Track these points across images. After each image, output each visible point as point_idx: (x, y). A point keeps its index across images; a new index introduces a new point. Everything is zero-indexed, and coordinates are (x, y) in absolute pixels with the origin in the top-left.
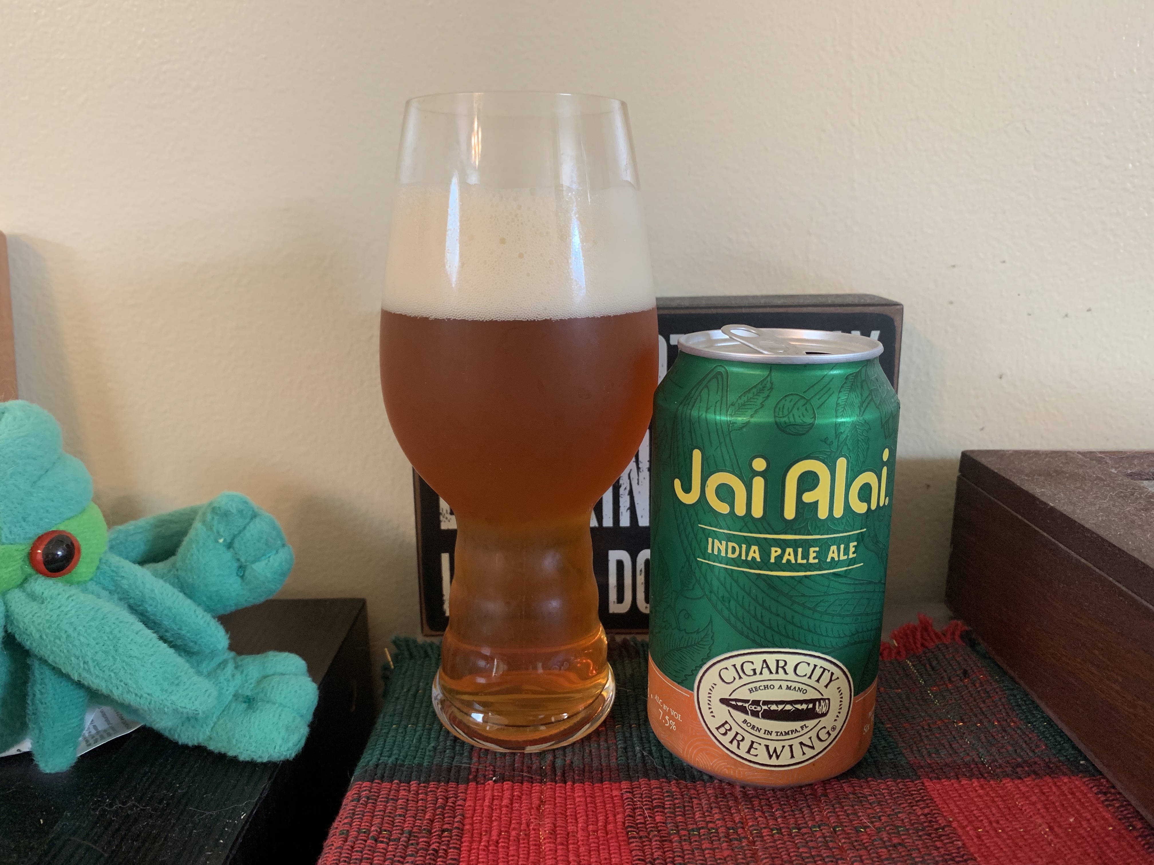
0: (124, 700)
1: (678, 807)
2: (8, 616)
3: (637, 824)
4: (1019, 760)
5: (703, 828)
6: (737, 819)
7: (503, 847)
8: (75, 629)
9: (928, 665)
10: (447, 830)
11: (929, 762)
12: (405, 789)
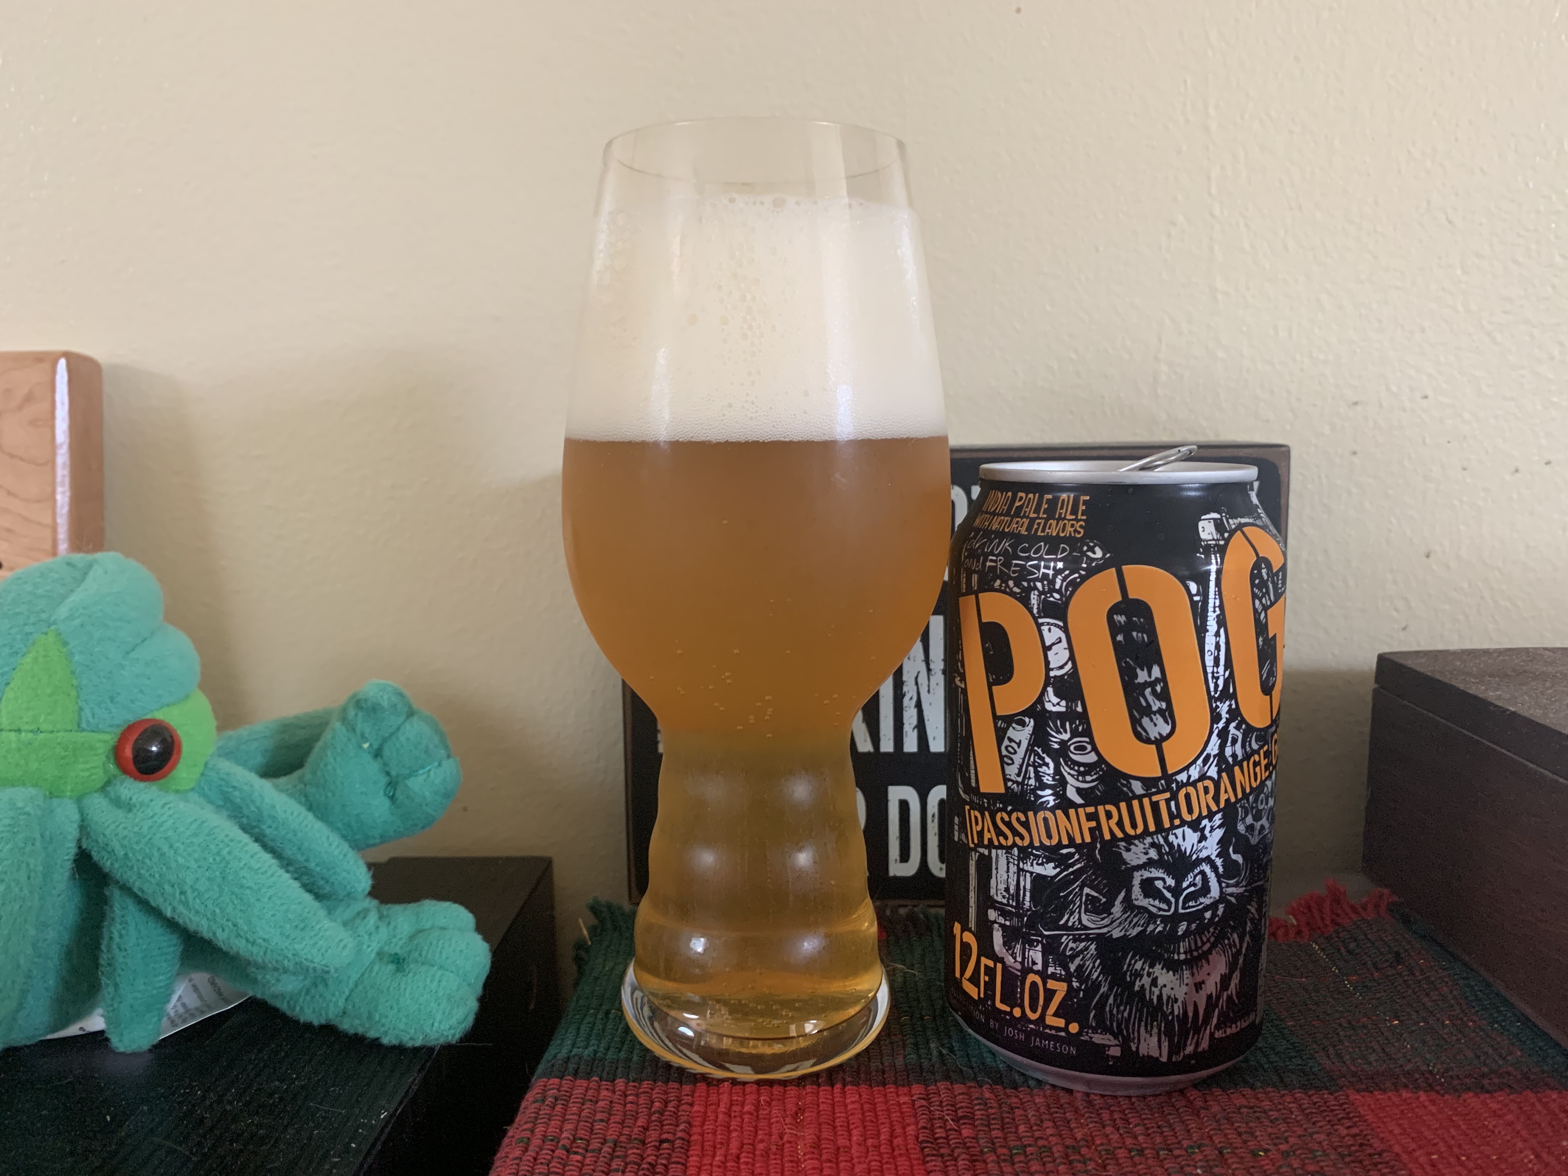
0: (231, 948)
1: (994, 1119)
2: (83, 827)
3: (936, 1139)
4: (1485, 1070)
5: (1030, 1145)
6: (1079, 1136)
7: (747, 1163)
8: (171, 846)
9: (1343, 950)
10: (667, 1141)
11: (1353, 1068)
12: (607, 1089)
